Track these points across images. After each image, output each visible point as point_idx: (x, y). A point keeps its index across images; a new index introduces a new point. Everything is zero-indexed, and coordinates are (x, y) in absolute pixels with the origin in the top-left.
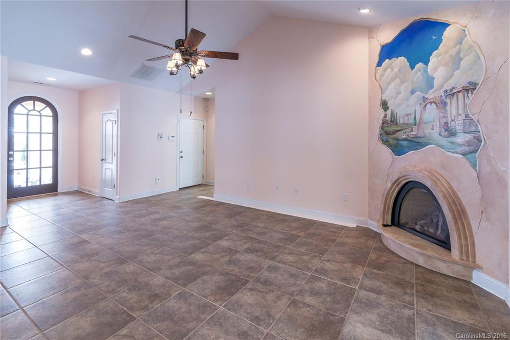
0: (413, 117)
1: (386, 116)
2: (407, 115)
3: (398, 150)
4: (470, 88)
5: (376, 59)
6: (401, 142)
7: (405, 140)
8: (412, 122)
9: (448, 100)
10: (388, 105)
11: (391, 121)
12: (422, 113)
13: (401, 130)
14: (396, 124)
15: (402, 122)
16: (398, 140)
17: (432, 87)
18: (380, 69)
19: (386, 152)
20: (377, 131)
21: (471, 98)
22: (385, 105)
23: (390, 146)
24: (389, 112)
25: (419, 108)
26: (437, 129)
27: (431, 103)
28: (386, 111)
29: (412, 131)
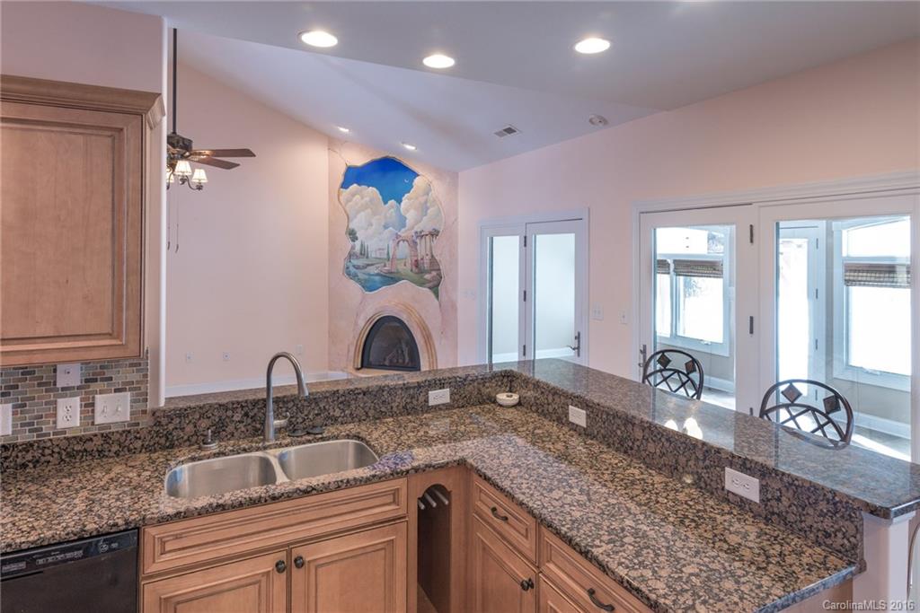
0: (386, 251)
1: (353, 248)
2: (380, 249)
3: (369, 286)
4: (434, 234)
5: (341, 179)
6: (372, 277)
7: (378, 275)
8: (386, 256)
9: (418, 241)
10: (357, 235)
11: (361, 254)
12: (395, 250)
13: (372, 265)
14: (367, 257)
15: (373, 256)
16: (369, 275)
17: (404, 226)
18: (346, 192)
19: (354, 288)
20: (341, 264)
21: (435, 242)
22: (352, 235)
23: (359, 281)
24: (358, 244)
25: (392, 244)
26: (409, 266)
27: (404, 241)
28: (354, 241)
29: (385, 266)
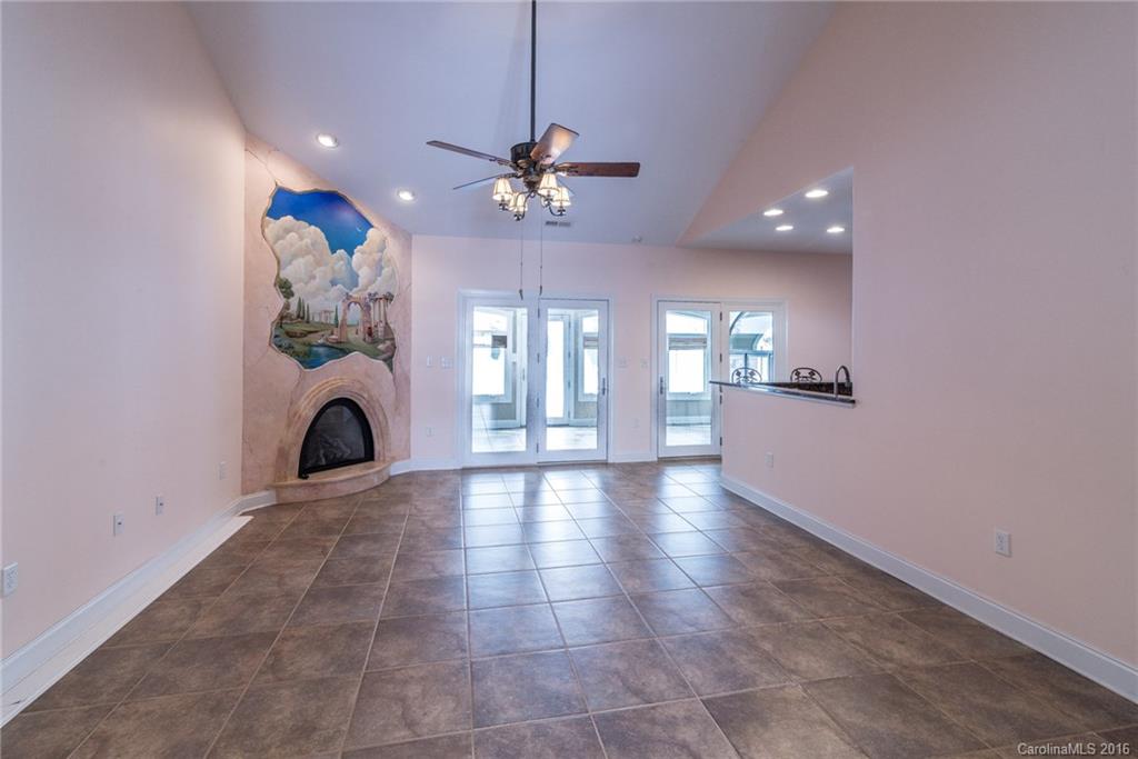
0: (333, 315)
1: (287, 307)
2: (325, 312)
3: (309, 360)
4: (389, 298)
5: (267, 203)
6: (315, 349)
7: (323, 345)
8: (333, 322)
9: (372, 304)
10: (293, 289)
11: (298, 316)
12: (345, 314)
13: (316, 332)
14: (308, 322)
15: (317, 320)
16: (310, 345)
19: (288, 366)
20: (267, 330)
21: (389, 306)
22: (285, 288)
23: (295, 355)
24: (294, 302)
25: (341, 307)
26: (361, 335)
27: (356, 303)
28: (288, 298)
29: (332, 334)
